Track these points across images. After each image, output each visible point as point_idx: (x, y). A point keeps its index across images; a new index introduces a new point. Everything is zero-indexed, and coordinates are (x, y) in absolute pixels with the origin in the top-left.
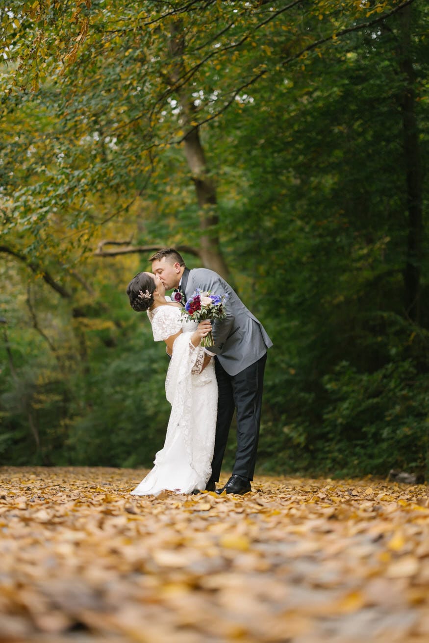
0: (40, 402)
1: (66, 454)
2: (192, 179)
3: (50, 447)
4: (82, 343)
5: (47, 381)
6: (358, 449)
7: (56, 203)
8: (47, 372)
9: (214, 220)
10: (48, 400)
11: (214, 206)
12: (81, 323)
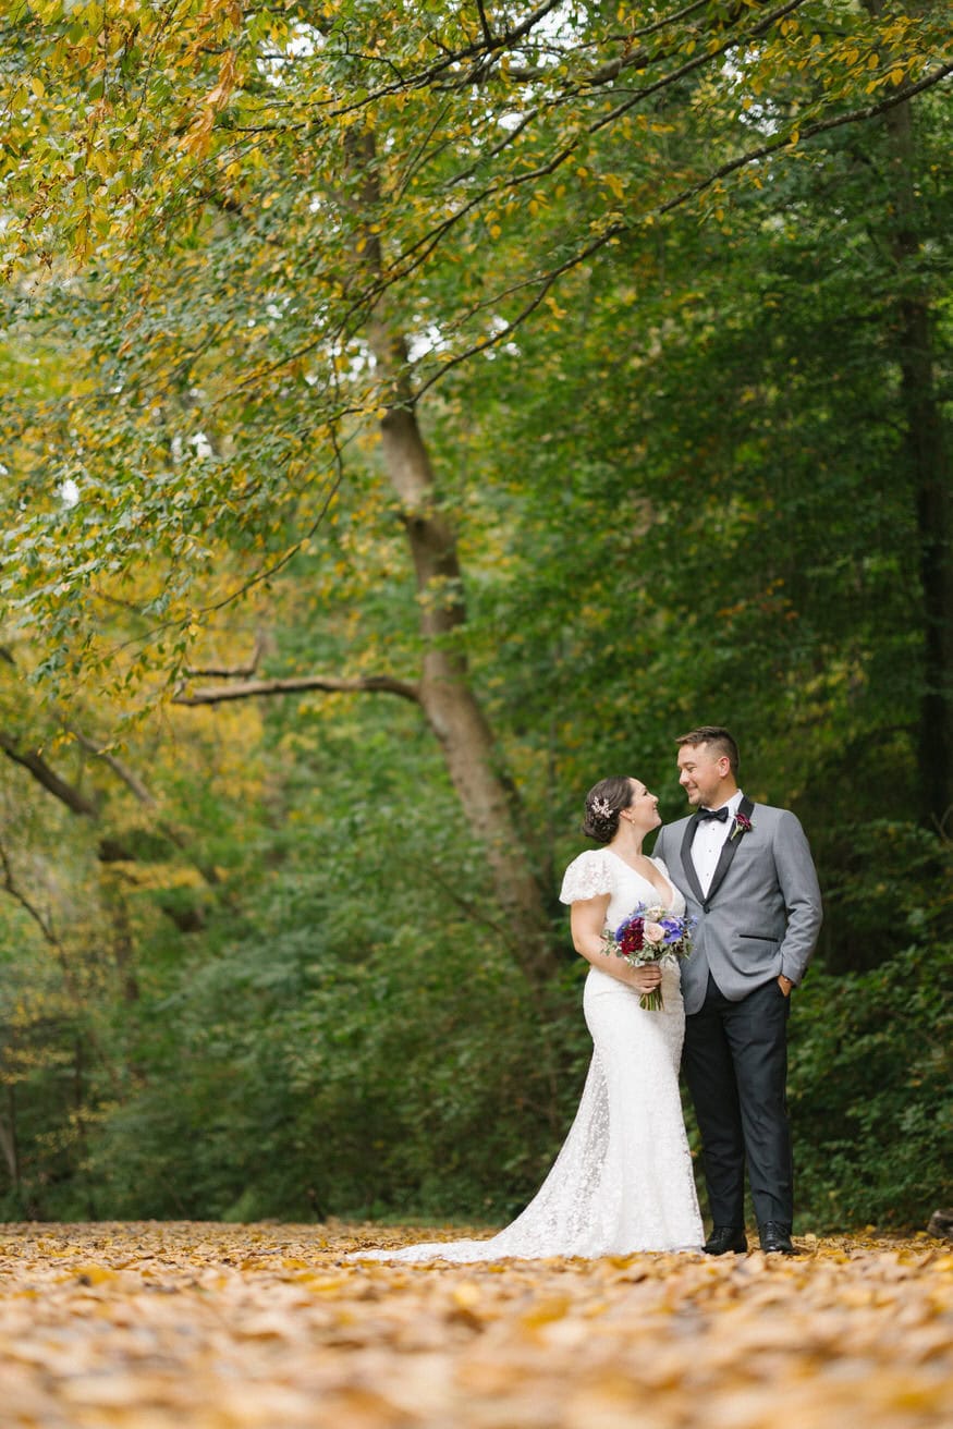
0: (20, 1067)
1: (81, 1194)
2: (402, 517)
3: (43, 1178)
4: (120, 924)
5: (35, 1017)
6: (837, 1162)
7: (115, 551)
8: (37, 996)
9: (457, 614)
10: (39, 1063)
11: (455, 581)
12: (121, 874)
